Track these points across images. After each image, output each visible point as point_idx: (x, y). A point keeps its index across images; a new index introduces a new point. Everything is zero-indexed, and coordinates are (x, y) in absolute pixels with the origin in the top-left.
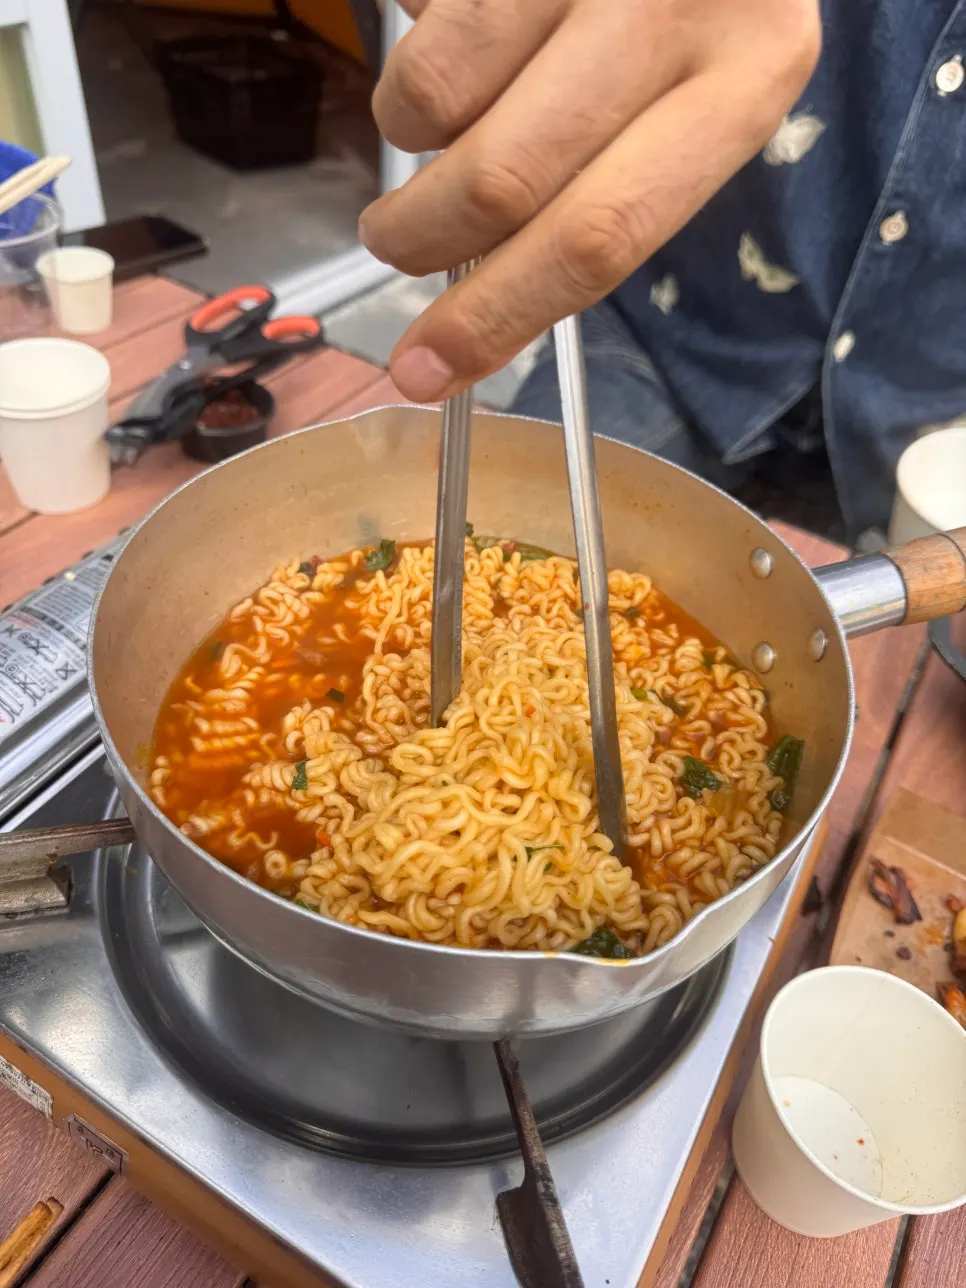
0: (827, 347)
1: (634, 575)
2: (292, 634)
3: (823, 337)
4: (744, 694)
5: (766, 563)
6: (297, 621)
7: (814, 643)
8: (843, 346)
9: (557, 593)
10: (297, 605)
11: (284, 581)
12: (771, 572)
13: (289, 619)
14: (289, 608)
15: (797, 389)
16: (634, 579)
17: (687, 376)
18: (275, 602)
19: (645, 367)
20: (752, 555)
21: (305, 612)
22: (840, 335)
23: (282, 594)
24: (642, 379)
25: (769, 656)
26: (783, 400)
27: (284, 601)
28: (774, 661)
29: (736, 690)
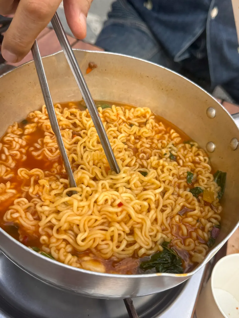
0: (209, 13)
1: (144, 108)
2: (21, 152)
3: (207, 10)
4: (202, 158)
5: (214, 112)
6: (21, 147)
7: (232, 143)
8: (214, 13)
9: (121, 121)
10: (20, 141)
11: (13, 132)
12: (215, 116)
13: (18, 146)
14: (17, 142)
15: (198, 31)
16: (144, 110)
17: (159, 29)
18: (11, 141)
19: (144, 27)
20: (208, 110)
21: (24, 143)
22: (213, 8)
23: (13, 138)
24: (143, 32)
25: (213, 146)
26: (194, 36)
27: (14, 140)
28: (215, 148)
29: (199, 156)
